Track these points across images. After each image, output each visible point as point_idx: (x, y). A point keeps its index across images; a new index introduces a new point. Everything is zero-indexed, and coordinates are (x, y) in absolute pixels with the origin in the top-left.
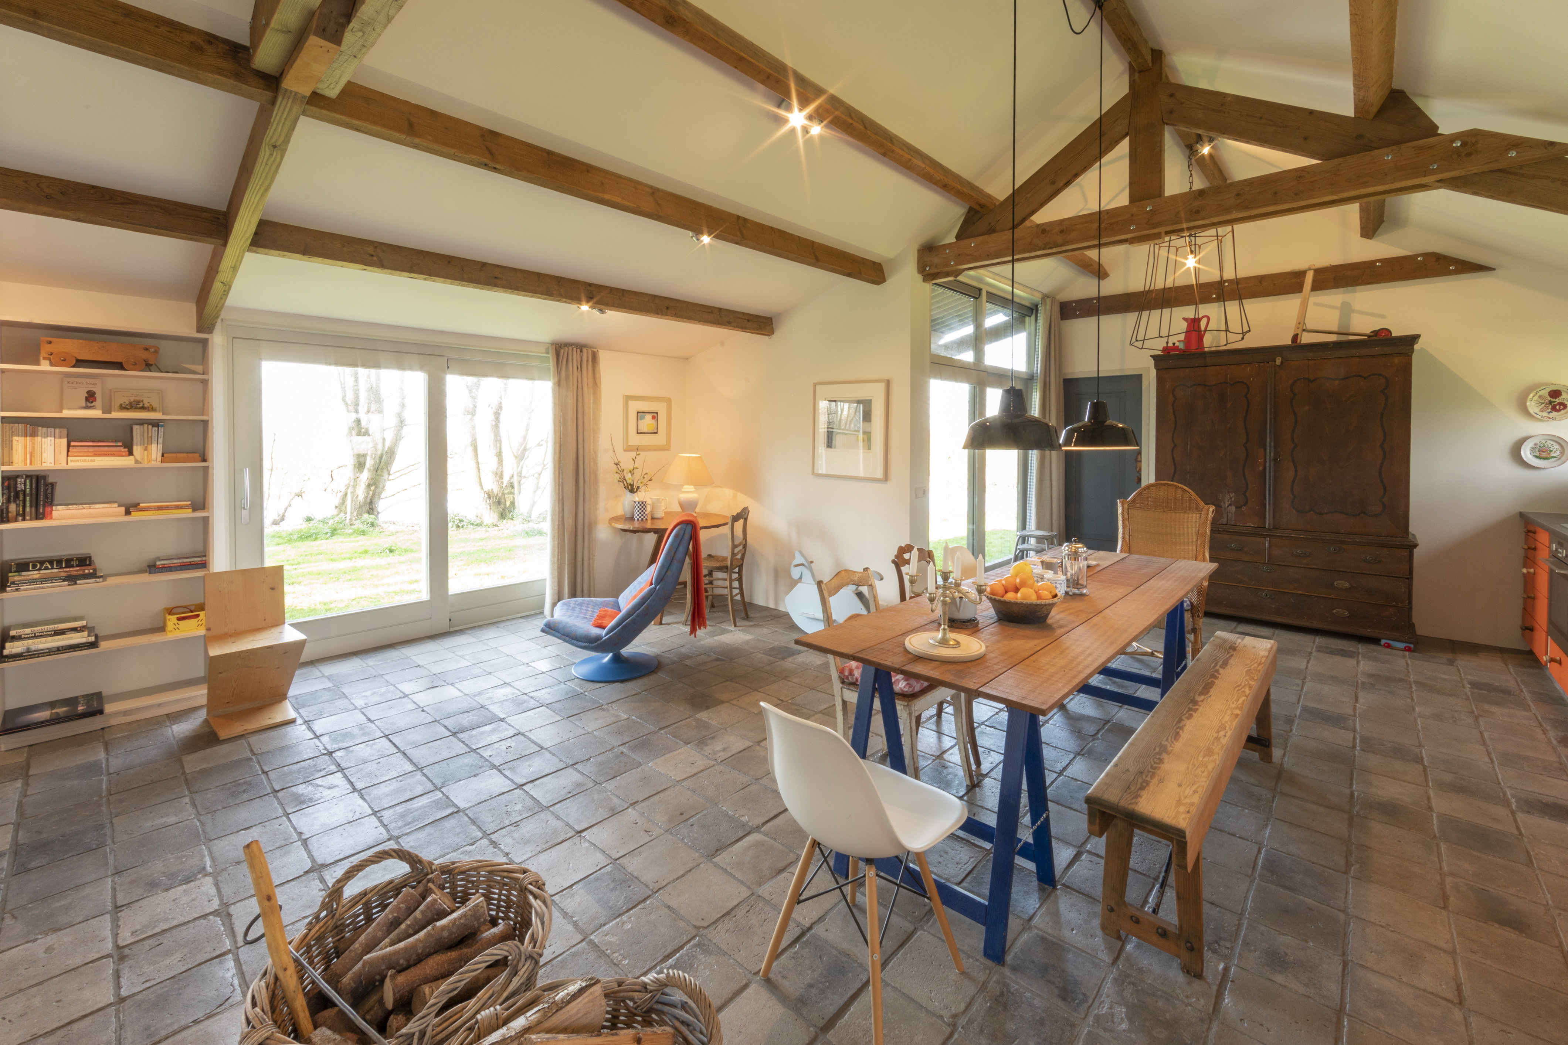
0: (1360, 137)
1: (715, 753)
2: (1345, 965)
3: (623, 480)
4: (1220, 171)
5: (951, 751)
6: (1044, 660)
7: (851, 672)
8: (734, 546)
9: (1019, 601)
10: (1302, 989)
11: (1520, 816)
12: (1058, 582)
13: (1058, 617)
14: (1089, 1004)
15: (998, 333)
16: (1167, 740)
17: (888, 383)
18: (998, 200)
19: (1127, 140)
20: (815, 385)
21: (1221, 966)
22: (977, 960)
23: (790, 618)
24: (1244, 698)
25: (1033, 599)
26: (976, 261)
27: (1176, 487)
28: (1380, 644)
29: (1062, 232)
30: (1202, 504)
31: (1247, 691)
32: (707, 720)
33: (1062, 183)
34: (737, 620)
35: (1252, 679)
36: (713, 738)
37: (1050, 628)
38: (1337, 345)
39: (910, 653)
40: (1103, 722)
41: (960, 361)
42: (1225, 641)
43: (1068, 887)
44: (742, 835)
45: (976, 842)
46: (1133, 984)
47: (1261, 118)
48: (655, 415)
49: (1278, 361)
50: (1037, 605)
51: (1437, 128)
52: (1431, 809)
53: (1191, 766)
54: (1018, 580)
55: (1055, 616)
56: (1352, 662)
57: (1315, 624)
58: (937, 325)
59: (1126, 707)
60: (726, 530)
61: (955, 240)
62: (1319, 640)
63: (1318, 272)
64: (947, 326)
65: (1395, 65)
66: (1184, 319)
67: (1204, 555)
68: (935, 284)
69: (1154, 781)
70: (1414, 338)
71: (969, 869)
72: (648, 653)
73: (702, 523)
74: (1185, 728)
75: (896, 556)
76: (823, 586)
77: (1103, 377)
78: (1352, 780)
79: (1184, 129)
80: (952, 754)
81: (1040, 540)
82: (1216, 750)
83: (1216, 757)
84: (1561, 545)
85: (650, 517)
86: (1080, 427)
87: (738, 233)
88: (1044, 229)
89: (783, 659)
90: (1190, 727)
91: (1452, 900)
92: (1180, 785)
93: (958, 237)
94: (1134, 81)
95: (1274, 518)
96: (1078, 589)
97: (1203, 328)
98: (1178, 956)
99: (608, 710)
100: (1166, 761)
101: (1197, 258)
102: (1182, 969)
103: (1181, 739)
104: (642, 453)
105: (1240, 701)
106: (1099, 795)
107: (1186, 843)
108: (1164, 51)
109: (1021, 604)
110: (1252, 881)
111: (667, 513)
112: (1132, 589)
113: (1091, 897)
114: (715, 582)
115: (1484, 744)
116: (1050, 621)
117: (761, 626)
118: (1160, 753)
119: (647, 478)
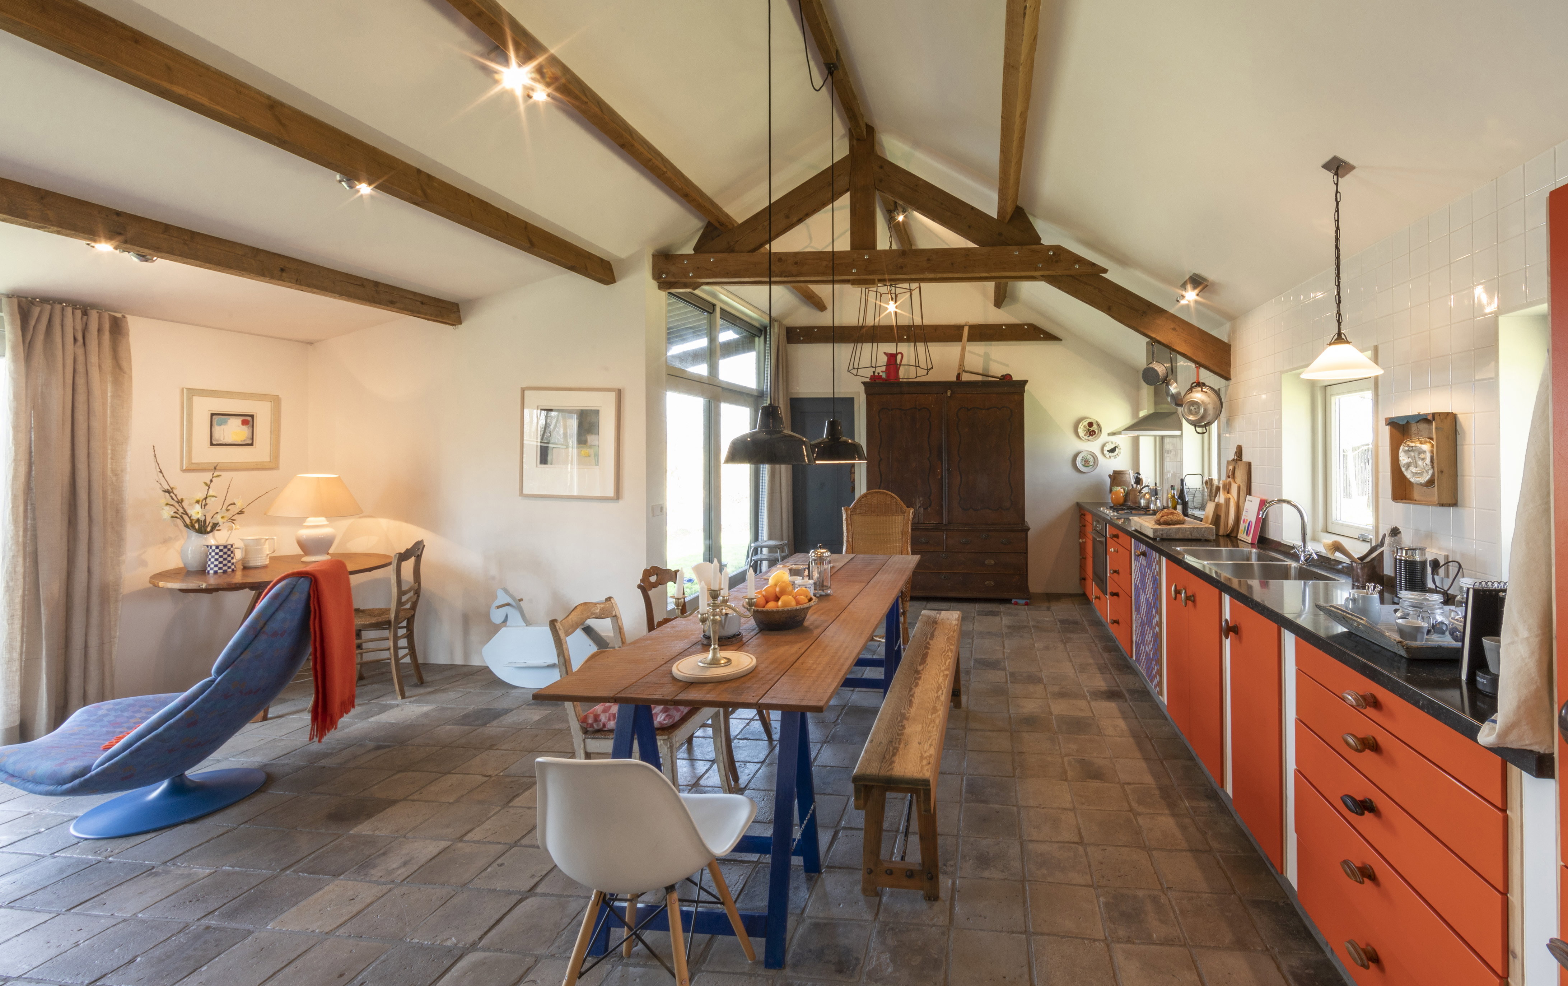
0: (1000, 234)
1: (390, 872)
2: (1022, 845)
3: (181, 514)
4: (908, 237)
5: (707, 775)
6: (810, 661)
7: (596, 718)
8: (401, 593)
9: (781, 609)
10: (1000, 875)
11: (1092, 703)
12: (804, 585)
13: (815, 617)
14: (861, 965)
15: (730, 349)
16: (904, 709)
17: (619, 393)
18: (736, 222)
19: (848, 193)
20: (523, 391)
21: (950, 882)
22: (759, 975)
23: (491, 672)
24: (949, 660)
25: (793, 605)
26: (716, 277)
27: (886, 493)
28: (1011, 603)
29: (796, 263)
30: (905, 507)
31: (950, 654)
32: (370, 833)
33: (795, 219)
34: (406, 688)
35: (951, 644)
36: (384, 854)
37: (807, 630)
38: (984, 384)
39: (680, 681)
40: (841, 708)
41: (692, 373)
42: (929, 617)
43: (831, 867)
44: (450, 964)
45: (746, 859)
46: (892, 929)
47: (942, 204)
48: (248, 420)
49: (949, 393)
50: (797, 610)
51: (1040, 239)
52: (1051, 714)
53: (924, 725)
54: (778, 589)
55: (811, 619)
56: (998, 619)
57: (975, 595)
58: (673, 335)
59: (857, 689)
60: (390, 572)
61: (693, 252)
62: (978, 607)
63: (972, 328)
64: (681, 336)
65: (1020, 189)
66: (885, 353)
67: (907, 550)
68: (669, 293)
69: (902, 746)
70: (1026, 382)
71: (740, 889)
72: (245, 766)
73: (350, 567)
74: (915, 695)
75: (642, 581)
76: (558, 625)
77: (837, 398)
78: (1008, 706)
79: (890, 197)
80: (708, 778)
81: (772, 549)
82: (939, 707)
83: (940, 712)
84: (1098, 522)
85: (240, 567)
86: (820, 443)
87: (419, 192)
88: (782, 258)
89: (484, 725)
90: (918, 691)
91: (1070, 773)
92: (920, 743)
93: (695, 249)
94: (853, 145)
95: (948, 515)
96: (823, 590)
97: (898, 362)
98: (921, 889)
99: (167, 872)
100: (907, 726)
101: (897, 304)
102: (925, 898)
103: (914, 705)
104: (223, 474)
105: (947, 664)
106: (863, 772)
107: (930, 790)
108: (875, 128)
109: (783, 612)
110: (961, 806)
111: (272, 559)
112: (864, 584)
113: (850, 868)
114: (365, 646)
115: (1071, 661)
116: (806, 624)
117: (445, 690)
118: (901, 721)
119: (234, 510)
